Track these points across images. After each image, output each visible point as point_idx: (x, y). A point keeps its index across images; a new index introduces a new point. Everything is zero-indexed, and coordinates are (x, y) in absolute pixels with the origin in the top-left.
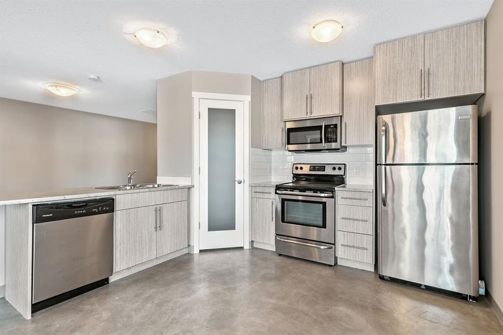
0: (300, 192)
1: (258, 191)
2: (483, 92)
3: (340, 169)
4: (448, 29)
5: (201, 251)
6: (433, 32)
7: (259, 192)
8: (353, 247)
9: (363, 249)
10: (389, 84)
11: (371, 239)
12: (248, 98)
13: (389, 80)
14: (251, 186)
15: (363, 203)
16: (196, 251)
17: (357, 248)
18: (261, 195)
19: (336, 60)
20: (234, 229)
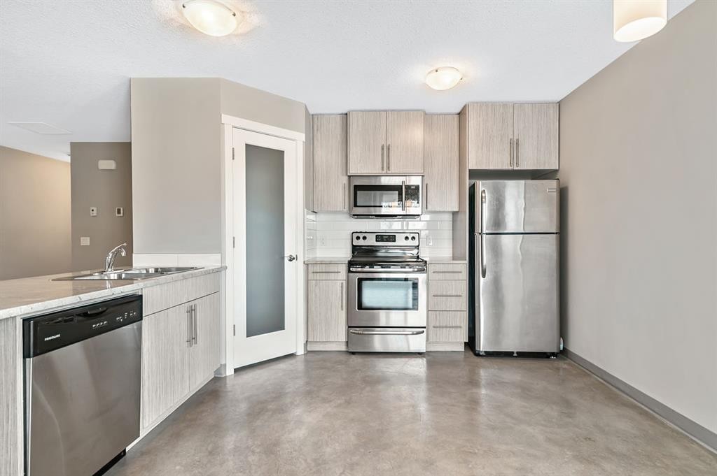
0: (382, 268)
1: (318, 271)
2: (557, 168)
3: (413, 238)
4: (533, 104)
5: (236, 370)
6: (522, 104)
7: (319, 273)
8: (446, 327)
9: (457, 327)
10: (482, 149)
11: (465, 315)
12: (301, 137)
13: (482, 145)
14: (307, 265)
15: (456, 276)
16: (230, 372)
17: (450, 327)
18: (324, 276)
19: (420, 108)
20: (283, 328)
